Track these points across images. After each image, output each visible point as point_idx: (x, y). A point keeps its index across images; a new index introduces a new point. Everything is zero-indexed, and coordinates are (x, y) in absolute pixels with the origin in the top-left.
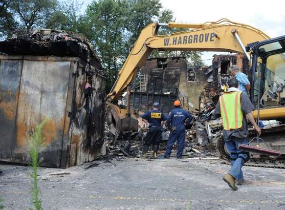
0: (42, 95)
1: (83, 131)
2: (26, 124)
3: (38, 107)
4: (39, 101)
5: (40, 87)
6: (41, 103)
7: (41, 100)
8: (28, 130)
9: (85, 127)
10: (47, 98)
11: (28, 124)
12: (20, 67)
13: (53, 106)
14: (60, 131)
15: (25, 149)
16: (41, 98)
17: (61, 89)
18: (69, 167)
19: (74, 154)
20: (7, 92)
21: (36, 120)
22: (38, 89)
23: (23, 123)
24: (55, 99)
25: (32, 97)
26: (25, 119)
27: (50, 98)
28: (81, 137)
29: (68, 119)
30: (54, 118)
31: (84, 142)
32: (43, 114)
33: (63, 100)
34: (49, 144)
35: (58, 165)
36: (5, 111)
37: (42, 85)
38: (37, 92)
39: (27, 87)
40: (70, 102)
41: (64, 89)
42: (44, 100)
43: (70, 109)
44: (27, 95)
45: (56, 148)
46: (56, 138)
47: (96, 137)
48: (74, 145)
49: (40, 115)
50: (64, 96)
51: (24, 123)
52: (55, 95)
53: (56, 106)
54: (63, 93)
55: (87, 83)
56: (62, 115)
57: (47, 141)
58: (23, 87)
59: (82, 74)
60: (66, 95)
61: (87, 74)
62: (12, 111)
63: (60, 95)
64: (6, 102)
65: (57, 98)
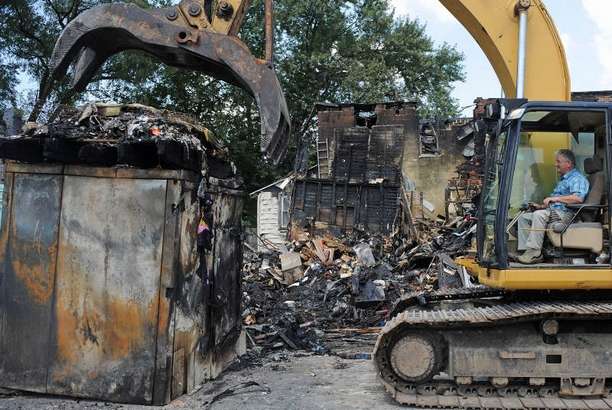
0: (107, 251)
2: (75, 314)
3: (99, 279)
4: (102, 264)
5: (103, 235)
6: (106, 269)
7: (106, 262)
8: (81, 325)
10: (121, 258)
11: (80, 313)
12: (57, 190)
13: (133, 276)
14: (150, 329)
16: (106, 258)
17: (149, 239)
18: (172, 400)
19: (182, 371)
21: (96, 304)
22: (99, 238)
23: (68, 311)
24: (135, 261)
25: (86, 256)
26: (72, 302)
27: (125, 258)
29: (167, 302)
30: (136, 300)
32: (112, 293)
33: (153, 261)
34: (127, 356)
37: (107, 231)
38: (98, 246)
39: (74, 235)
40: (170, 266)
41: (155, 240)
42: (112, 262)
43: (168, 281)
44: (75, 252)
45: (142, 365)
46: (141, 343)
47: (225, 324)
48: (181, 352)
49: (105, 294)
51: (72, 312)
52: (136, 251)
53: (140, 275)
54: (152, 246)
55: (202, 222)
56: (152, 294)
57: (122, 348)
58: (65, 233)
59: (192, 204)
60: (160, 251)
61: (202, 202)
62: (43, 284)
63: (146, 251)
64: (31, 265)
65: (140, 257)
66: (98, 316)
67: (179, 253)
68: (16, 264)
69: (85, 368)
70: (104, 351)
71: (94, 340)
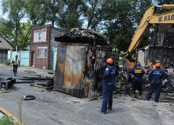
0: (73, 62)
1: (93, 80)
3: (71, 68)
4: (72, 65)
8: (68, 78)
9: (94, 78)
10: (75, 64)
13: (77, 68)
17: (81, 60)
18: (84, 98)
21: (71, 73)
22: (72, 59)
26: (67, 72)
28: (91, 83)
29: (83, 75)
30: (78, 73)
31: (93, 86)
32: (73, 71)
33: (81, 65)
34: (75, 86)
35: (78, 96)
36: (60, 68)
37: (73, 57)
38: (71, 61)
42: (74, 64)
43: (84, 70)
44: (68, 62)
45: (78, 88)
46: (78, 83)
48: (87, 87)
49: (72, 71)
52: (78, 62)
53: (79, 68)
55: (93, 56)
56: (81, 73)
57: (75, 84)
58: (67, 57)
59: (91, 52)
60: (83, 63)
61: (94, 51)
63: (80, 62)
64: (61, 64)
65: (79, 64)
66: (71, 76)
67: (87, 63)
68: (59, 63)
69: (68, 87)
70: (71, 84)
71: (70, 81)
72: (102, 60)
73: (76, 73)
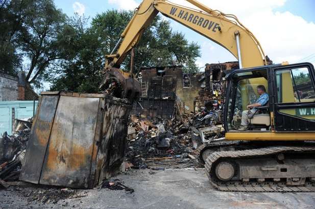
0: (74, 125)
2: (57, 150)
3: (70, 136)
4: (72, 131)
6: (73, 132)
8: (59, 155)
9: (106, 150)
10: (79, 129)
11: (60, 150)
12: (56, 101)
13: (83, 136)
14: (89, 158)
15: (54, 172)
16: (73, 128)
17: (91, 121)
20: (43, 122)
21: (67, 147)
22: (71, 120)
23: (54, 149)
24: (85, 130)
25: (65, 127)
26: (57, 145)
27: (81, 128)
28: (103, 160)
29: (96, 147)
30: (84, 146)
32: (74, 142)
33: (92, 131)
34: (78, 169)
36: (40, 138)
37: (74, 117)
38: (70, 123)
39: (61, 118)
40: (99, 133)
41: (93, 122)
42: (75, 130)
43: (98, 139)
44: (60, 125)
46: (85, 163)
47: (115, 157)
49: (72, 143)
50: (93, 127)
51: (56, 149)
52: (85, 126)
53: (86, 135)
54: (92, 125)
57: (76, 165)
58: (57, 118)
62: (45, 138)
63: (89, 126)
64: (41, 131)
65: (87, 128)
66: (67, 152)
67: (103, 127)
68: (37, 130)
70: (68, 166)
71: (64, 162)
72: (120, 120)
73: (82, 144)
